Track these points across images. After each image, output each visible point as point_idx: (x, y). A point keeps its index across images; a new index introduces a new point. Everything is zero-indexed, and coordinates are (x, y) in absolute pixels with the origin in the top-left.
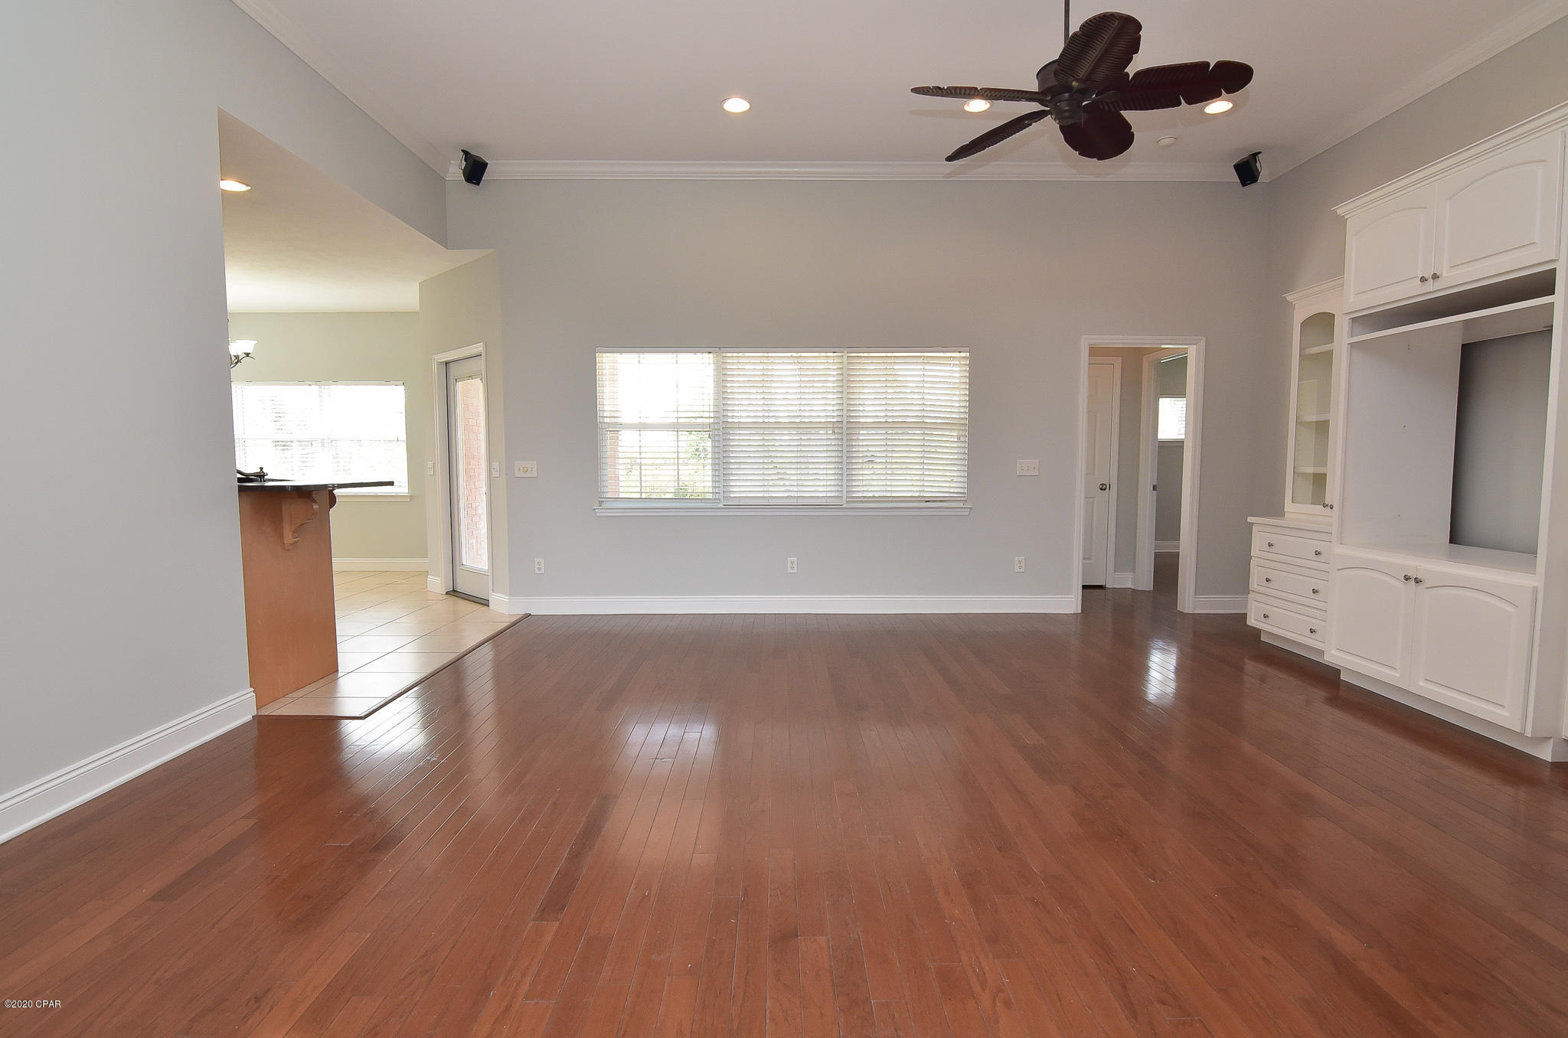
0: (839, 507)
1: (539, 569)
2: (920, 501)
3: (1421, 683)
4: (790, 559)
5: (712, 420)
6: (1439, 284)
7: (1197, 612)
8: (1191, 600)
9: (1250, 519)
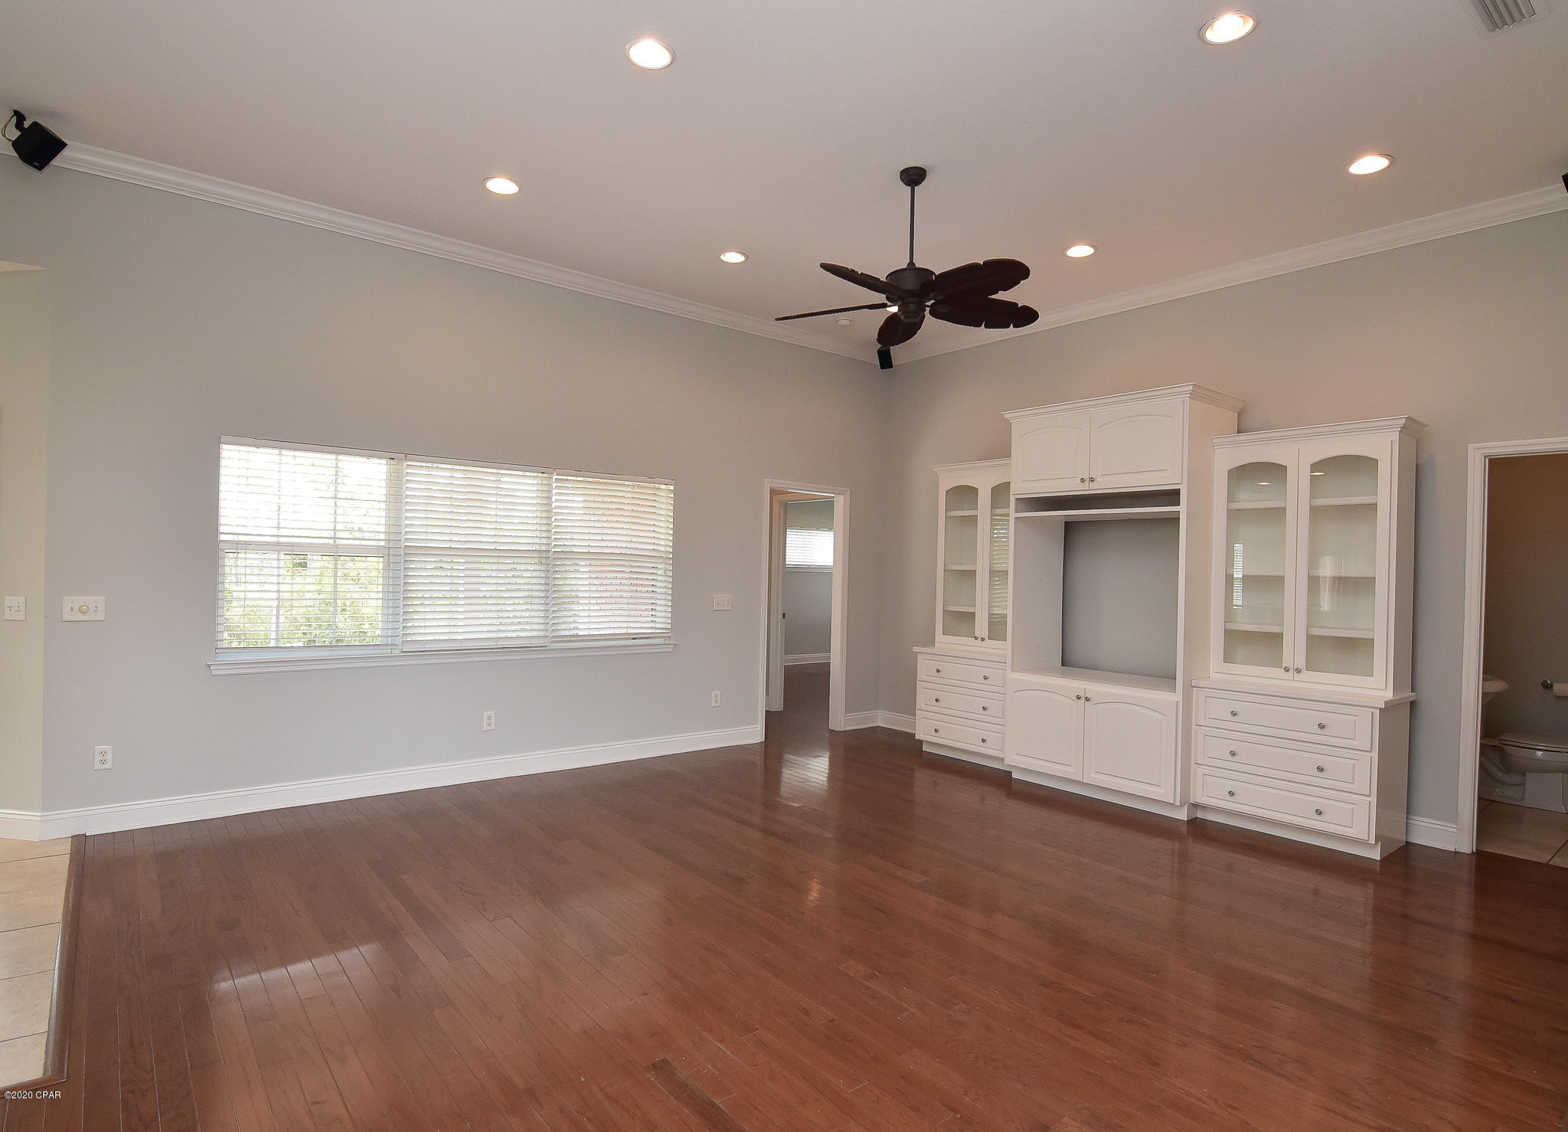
0: (542, 648)
1: (103, 762)
2: (627, 639)
3: (1093, 775)
4: (486, 714)
5: (383, 543)
6: (1093, 486)
7: (847, 729)
8: (841, 719)
9: (915, 649)
